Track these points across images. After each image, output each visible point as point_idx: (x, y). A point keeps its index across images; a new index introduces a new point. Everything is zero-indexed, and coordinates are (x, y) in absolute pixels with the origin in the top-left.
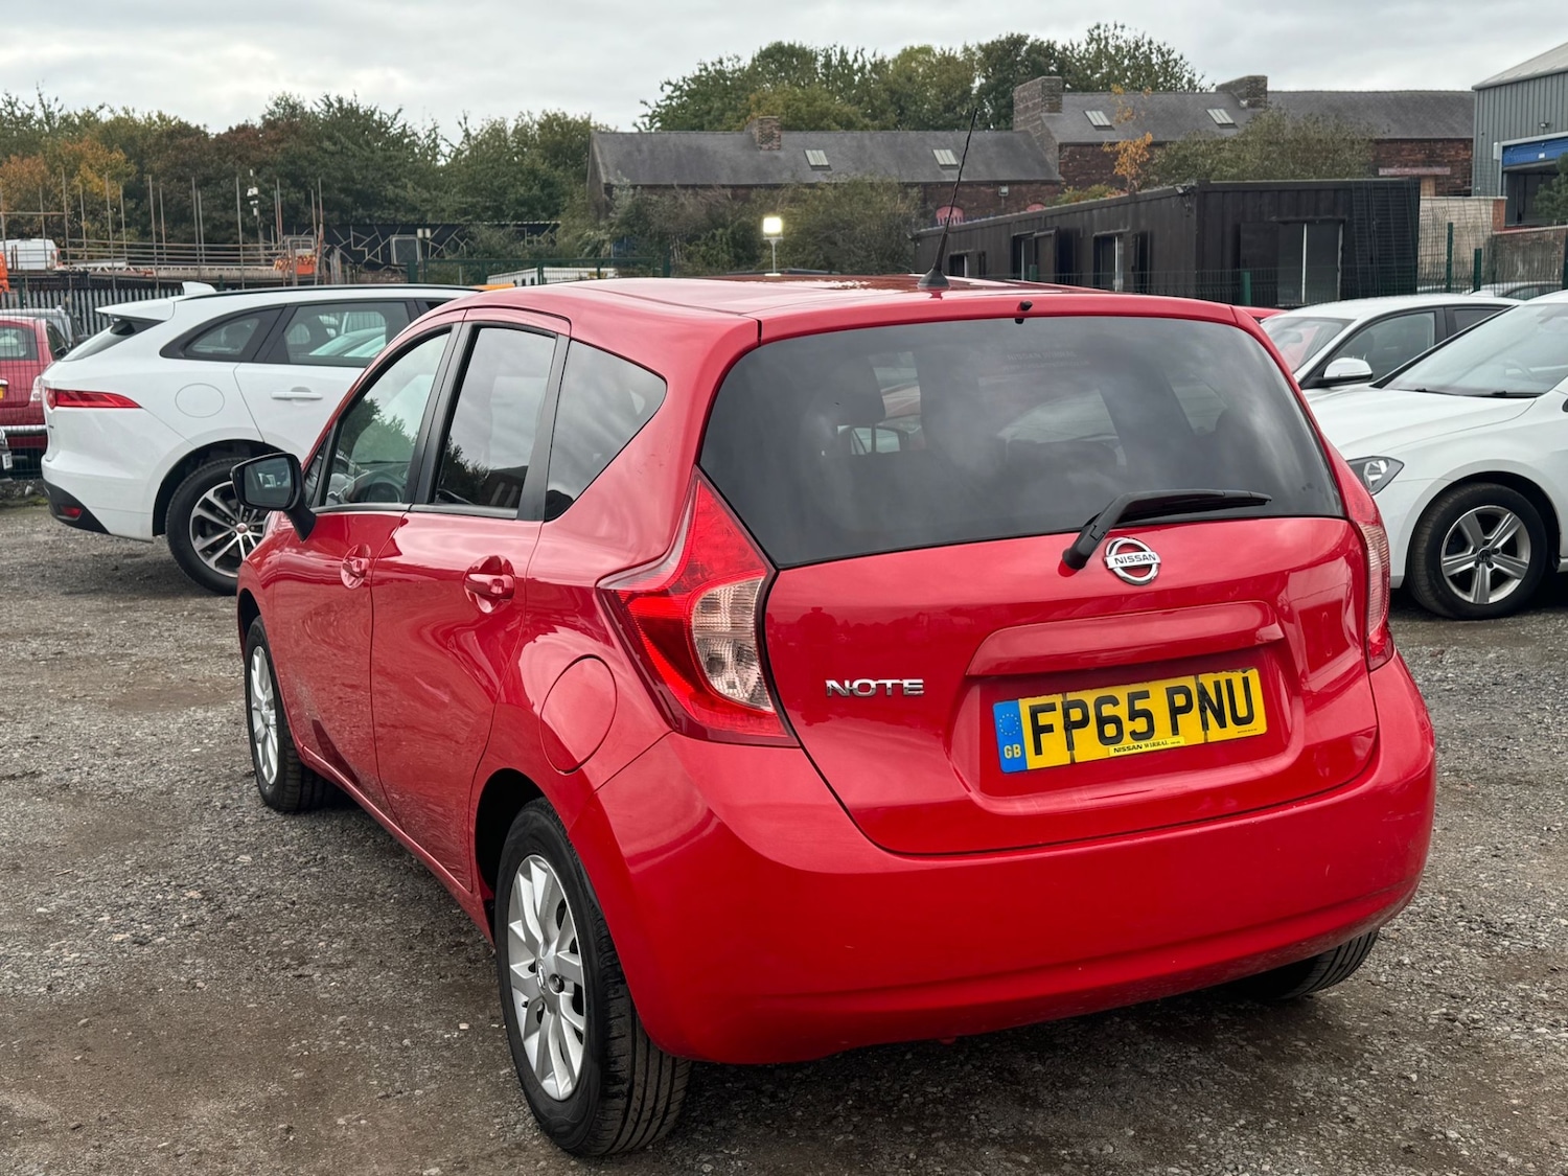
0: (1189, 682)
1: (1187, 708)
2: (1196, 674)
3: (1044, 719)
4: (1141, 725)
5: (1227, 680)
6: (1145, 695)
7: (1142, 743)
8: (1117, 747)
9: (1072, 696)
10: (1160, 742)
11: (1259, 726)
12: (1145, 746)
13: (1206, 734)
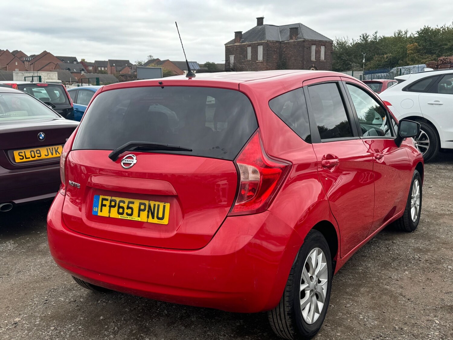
0: (147, 202)
1: (144, 210)
2: (149, 200)
3: (105, 202)
4: (129, 211)
5: (158, 205)
6: (133, 203)
7: (129, 217)
8: (121, 216)
9: (114, 198)
10: (134, 218)
11: (165, 221)
12: (129, 218)
13: (148, 219)
